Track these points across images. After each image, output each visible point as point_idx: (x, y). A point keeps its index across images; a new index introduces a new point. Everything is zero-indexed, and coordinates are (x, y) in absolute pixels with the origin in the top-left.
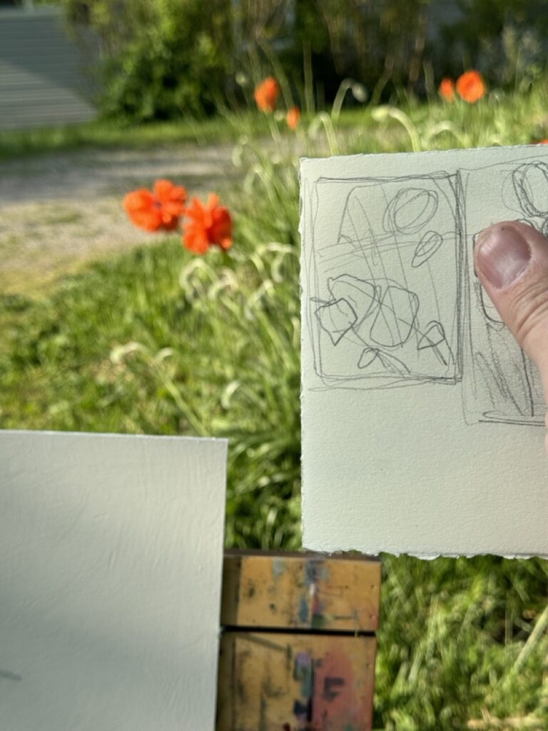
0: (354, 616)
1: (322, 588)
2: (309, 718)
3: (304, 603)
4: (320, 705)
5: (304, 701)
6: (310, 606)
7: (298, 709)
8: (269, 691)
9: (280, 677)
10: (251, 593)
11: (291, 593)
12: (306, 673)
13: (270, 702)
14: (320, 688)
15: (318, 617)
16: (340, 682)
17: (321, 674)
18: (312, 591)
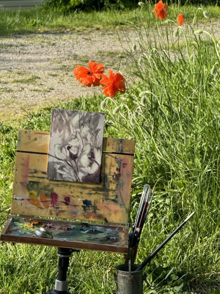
0: (129, 151)
1: (123, 145)
2: (120, 171)
3: (119, 147)
4: (122, 169)
5: (119, 168)
6: (120, 148)
7: (117, 169)
8: (112, 165)
9: (114, 162)
10: (109, 145)
11: (117, 145)
12: (119, 162)
13: (111, 167)
14: (122, 165)
15: (122, 150)
16: (126, 164)
17: (122, 162)
18: (121, 145)
